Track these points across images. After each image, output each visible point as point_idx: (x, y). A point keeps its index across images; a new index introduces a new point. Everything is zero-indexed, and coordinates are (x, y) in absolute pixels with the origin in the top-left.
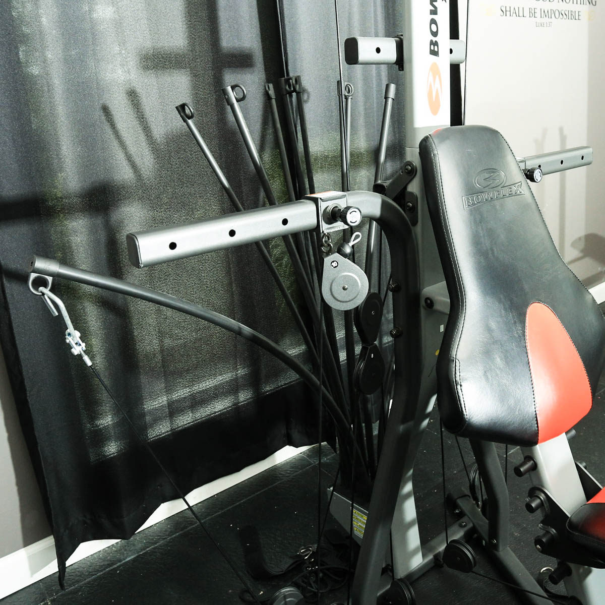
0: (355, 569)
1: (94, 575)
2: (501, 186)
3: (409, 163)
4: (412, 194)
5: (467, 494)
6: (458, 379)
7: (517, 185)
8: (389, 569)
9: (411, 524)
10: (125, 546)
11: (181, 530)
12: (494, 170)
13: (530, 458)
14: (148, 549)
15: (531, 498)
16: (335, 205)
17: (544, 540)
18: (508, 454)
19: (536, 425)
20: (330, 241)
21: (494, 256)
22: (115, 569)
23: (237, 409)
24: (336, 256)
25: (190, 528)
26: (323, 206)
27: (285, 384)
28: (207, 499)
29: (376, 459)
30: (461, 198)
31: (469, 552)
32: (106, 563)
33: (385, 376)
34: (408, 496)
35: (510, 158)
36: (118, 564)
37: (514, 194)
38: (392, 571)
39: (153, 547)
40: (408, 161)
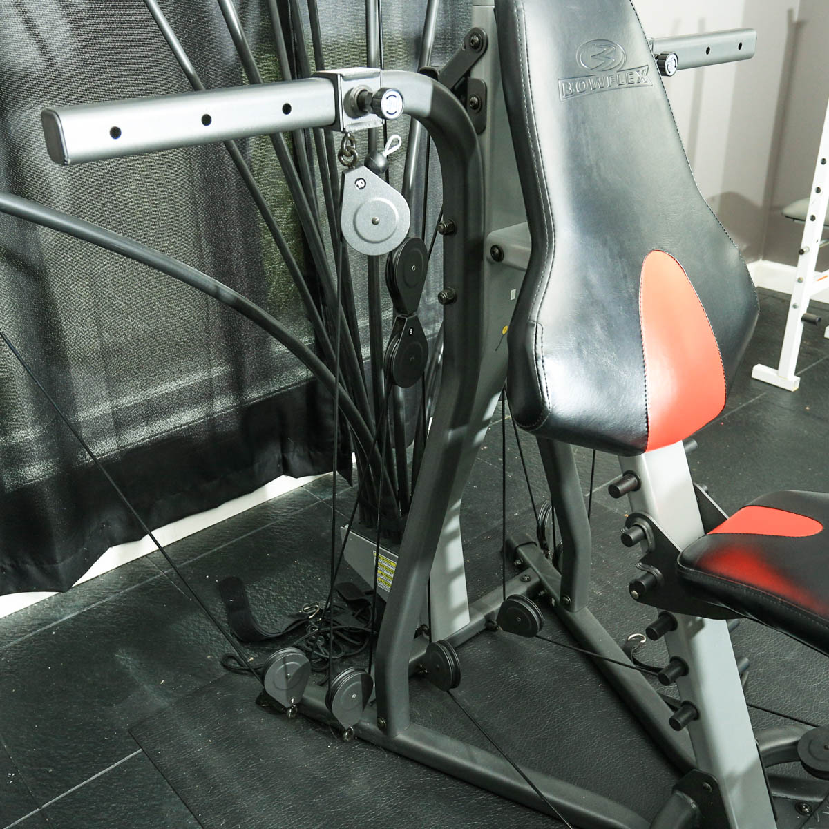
0: (378, 631)
1: (20, 637)
2: (618, 69)
3: (476, 32)
4: (478, 82)
5: (533, 540)
6: (539, 351)
7: (641, 70)
8: (424, 631)
9: (456, 574)
10: (62, 602)
11: (139, 582)
12: (608, 43)
13: (631, 473)
14: (93, 606)
15: (628, 528)
16: (363, 88)
17: (643, 583)
18: (593, 491)
19: (646, 425)
20: (354, 147)
21: (600, 175)
22: (50, 630)
23: (211, 421)
24: (363, 171)
25: (150, 579)
26: (345, 87)
27: (280, 390)
28: (173, 543)
29: (410, 488)
30: (556, 81)
31: (534, 611)
32: (37, 622)
33: (428, 366)
34: (453, 536)
35: (634, 25)
36: (54, 623)
37: (636, 84)
38: (429, 632)
39: (100, 602)
40: (475, 29)
